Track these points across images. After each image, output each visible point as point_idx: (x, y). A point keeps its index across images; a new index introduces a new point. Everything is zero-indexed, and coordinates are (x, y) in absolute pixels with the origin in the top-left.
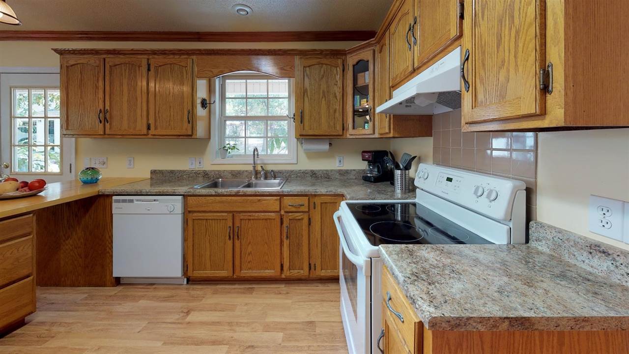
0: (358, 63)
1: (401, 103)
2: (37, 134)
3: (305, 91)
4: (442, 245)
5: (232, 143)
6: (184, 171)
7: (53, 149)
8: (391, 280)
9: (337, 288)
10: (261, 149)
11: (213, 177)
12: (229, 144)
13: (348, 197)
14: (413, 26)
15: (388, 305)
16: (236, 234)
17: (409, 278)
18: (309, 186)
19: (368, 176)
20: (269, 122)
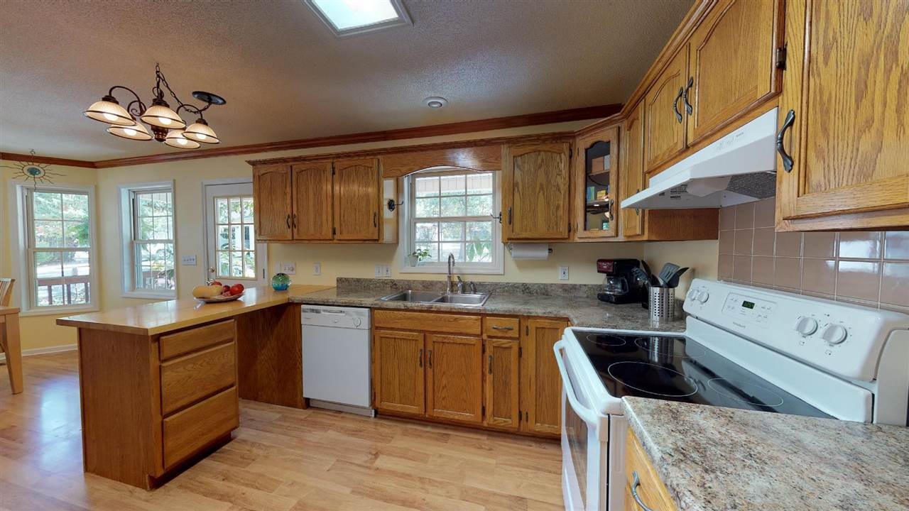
0: (592, 146)
1: (662, 194)
2: (235, 240)
3: (515, 185)
4: (732, 410)
5: (423, 248)
6: (371, 280)
7: (248, 254)
8: (641, 453)
9: (558, 453)
10: (458, 255)
11: (402, 288)
12: (420, 250)
13: (576, 322)
14: (687, 91)
15: (635, 494)
16: (428, 359)
17: (670, 455)
18: (520, 305)
19: (606, 295)
20: (468, 224)
